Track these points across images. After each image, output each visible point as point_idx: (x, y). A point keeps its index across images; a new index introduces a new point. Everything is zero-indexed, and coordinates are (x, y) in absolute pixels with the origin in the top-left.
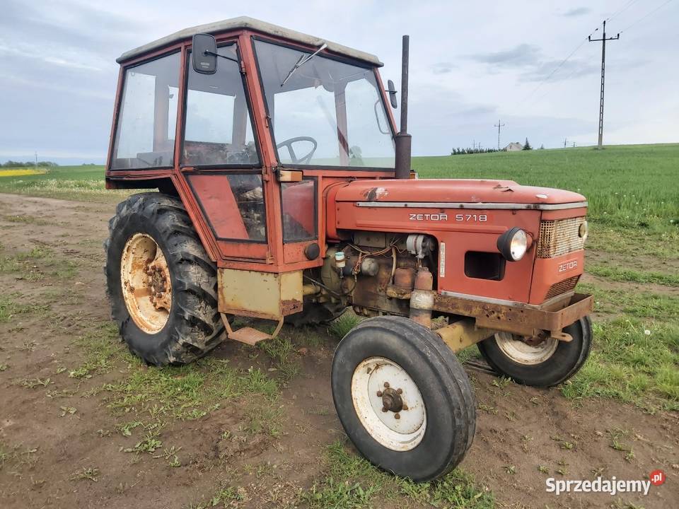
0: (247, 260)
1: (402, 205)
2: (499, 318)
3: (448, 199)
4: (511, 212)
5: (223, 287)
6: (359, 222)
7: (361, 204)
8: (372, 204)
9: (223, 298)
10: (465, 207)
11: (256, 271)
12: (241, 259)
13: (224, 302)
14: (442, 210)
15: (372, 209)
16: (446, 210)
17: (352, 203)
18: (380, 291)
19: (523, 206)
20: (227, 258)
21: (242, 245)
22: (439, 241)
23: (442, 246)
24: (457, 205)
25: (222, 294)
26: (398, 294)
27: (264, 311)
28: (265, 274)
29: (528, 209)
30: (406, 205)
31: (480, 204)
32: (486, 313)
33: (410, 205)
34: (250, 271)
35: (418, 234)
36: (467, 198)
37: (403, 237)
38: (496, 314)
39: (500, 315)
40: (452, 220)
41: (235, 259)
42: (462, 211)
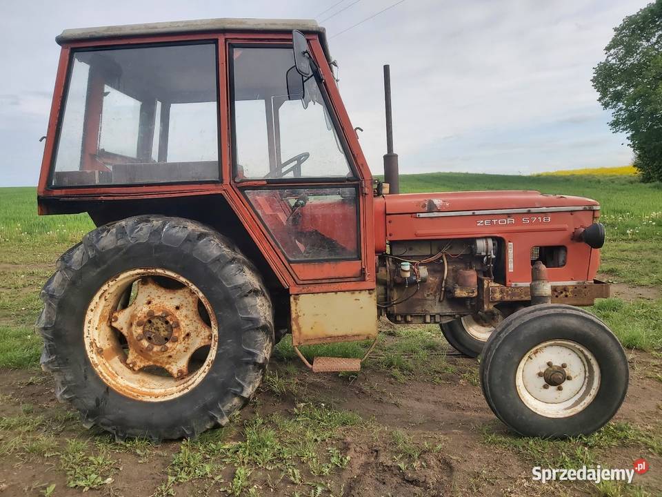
0: (333, 281)
1: (470, 213)
2: (566, 296)
3: (514, 206)
4: (570, 213)
5: (298, 316)
6: (419, 232)
7: (422, 215)
8: (436, 214)
9: (299, 329)
10: (532, 212)
11: (344, 291)
12: (324, 281)
13: (300, 333)
14: (509, 215)
15: (434, 219)
16: (513, 215)
17: (410, 215)
18: (428, 295)
19: (581, 208)
20: (305, 282)
21: (327, 265)
22: (507, 241)
23: (510, 246)
24: (525, 210)
25: (298, 324)
26: (469, 293)
27: (356, 333)
28: (357, 292)
29: (585, 210)
30: (473, 213)
31: (545, 208)
32: (556, 294)
33: (477, 213)
34: (336, 292)
35: (486, 238)
36: (532, 204)
37: (470, 242)
38: (564, 293)
39: (568, 294)
40: (519, 222)
41: (316, 282)
42: (529, 215)
